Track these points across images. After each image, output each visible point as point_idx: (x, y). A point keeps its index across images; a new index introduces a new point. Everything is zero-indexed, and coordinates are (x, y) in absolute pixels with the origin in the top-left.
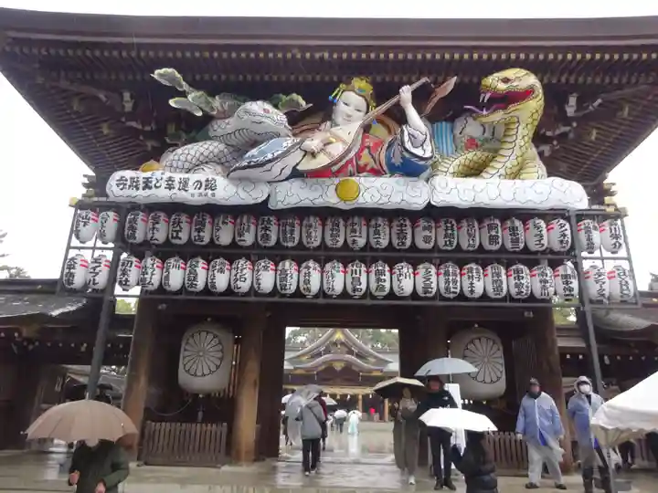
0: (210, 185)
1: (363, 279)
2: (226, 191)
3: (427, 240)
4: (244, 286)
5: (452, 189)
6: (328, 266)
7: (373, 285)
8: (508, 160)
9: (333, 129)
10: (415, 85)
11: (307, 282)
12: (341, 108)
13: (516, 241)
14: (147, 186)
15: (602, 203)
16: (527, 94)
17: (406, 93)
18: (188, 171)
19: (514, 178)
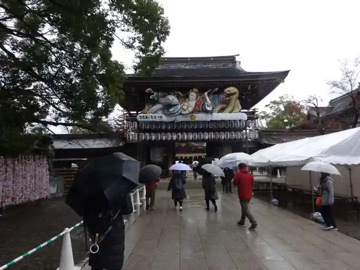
0: (161, 117)
1: (197, 136)
2: (165, 118)
3: (211, 126)
4: (169, 139)
5: (217, 116)
6: (189, 134)
7: (199, 138)
8: (230, 108)
9: (189, 102)
10: (208, 92)
11: (184, 138)
12: (191, 96)
13: (232, 126)
14: (146, 118)
15: (254, 115)
16: (235, 93)
17: (206, 94)
18: (154, 113)
19: (231, 113)
